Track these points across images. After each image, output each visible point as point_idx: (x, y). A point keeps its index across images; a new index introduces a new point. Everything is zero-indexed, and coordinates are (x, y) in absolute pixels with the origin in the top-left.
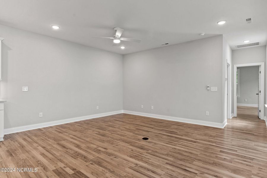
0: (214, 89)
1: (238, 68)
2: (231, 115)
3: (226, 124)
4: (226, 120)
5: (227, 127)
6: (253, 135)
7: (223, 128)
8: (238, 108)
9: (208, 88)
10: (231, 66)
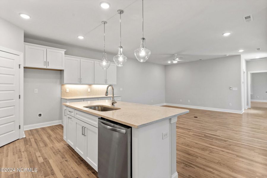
0: (235, 89)
1: (251, 73)
2: (246, 107)
3: (243, 112)
4: (243, 109)
5: (244, 113)
6: (263, 117)
7: (242, 113)
8: (252, 102)
9: (231, 89)
10: (246, 73)
